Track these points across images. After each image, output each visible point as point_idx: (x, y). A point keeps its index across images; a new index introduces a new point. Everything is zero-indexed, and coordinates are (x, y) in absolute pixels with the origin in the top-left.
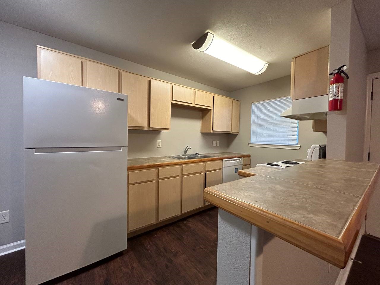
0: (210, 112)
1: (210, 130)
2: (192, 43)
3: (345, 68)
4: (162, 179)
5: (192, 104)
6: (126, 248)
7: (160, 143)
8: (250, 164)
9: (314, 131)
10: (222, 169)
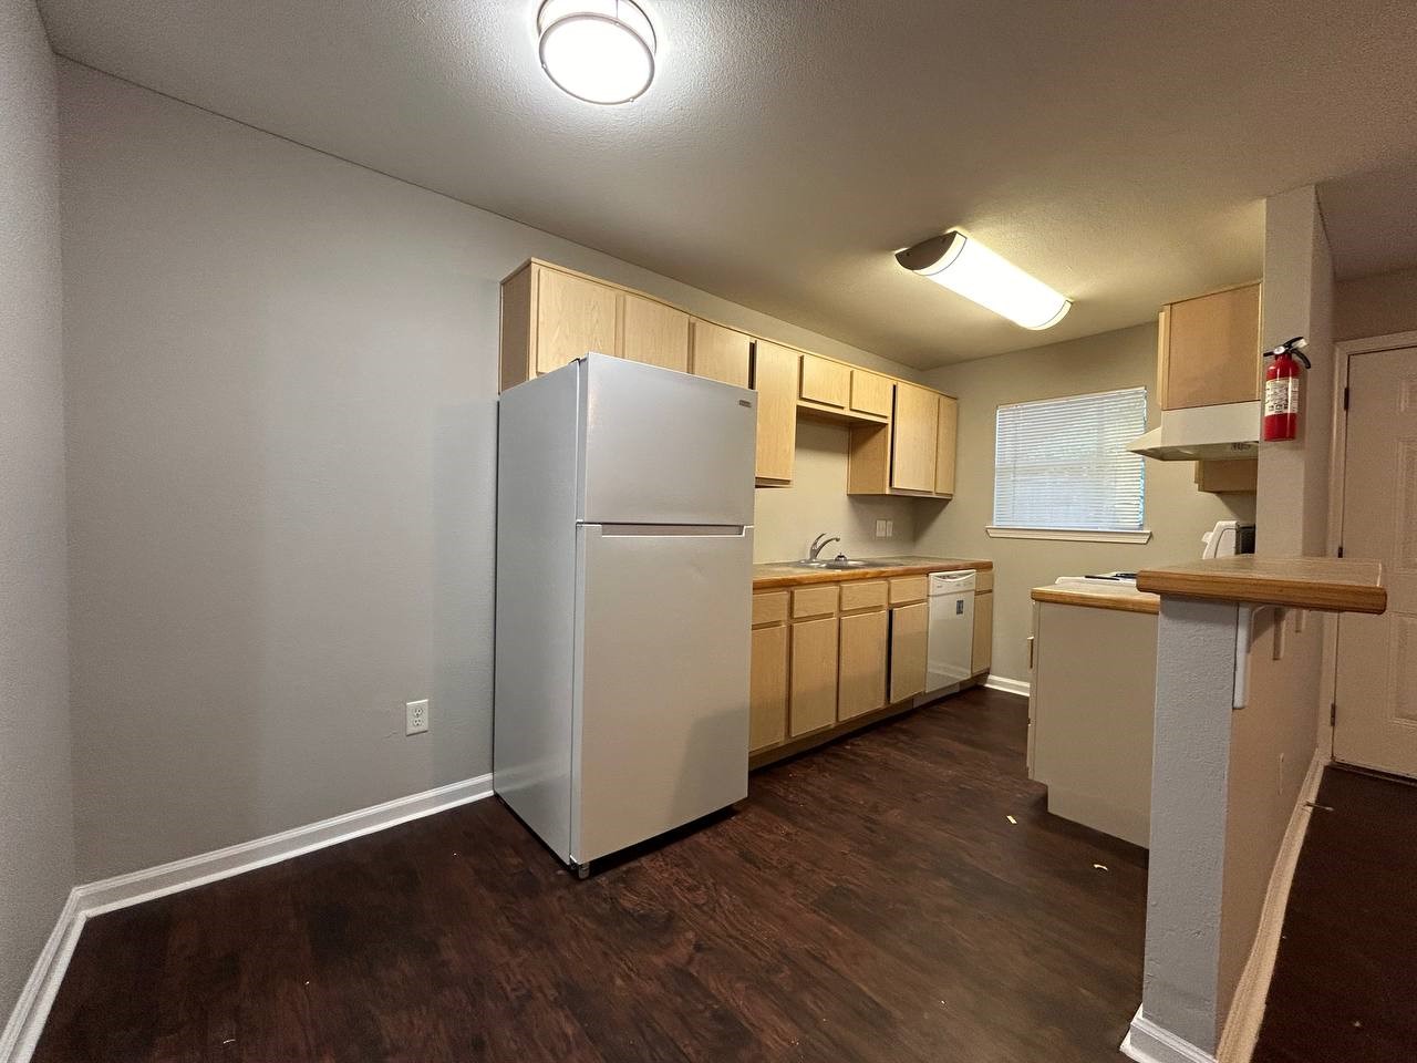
0: (883, 430)
1: (884, 486)
2: (897, 252)
3: (1302, 344)
4: (801, 620)
5: (842, 408)
6: (746, 795)
8: (991, 591)
9: (1199, 490)
10: (927, 601)
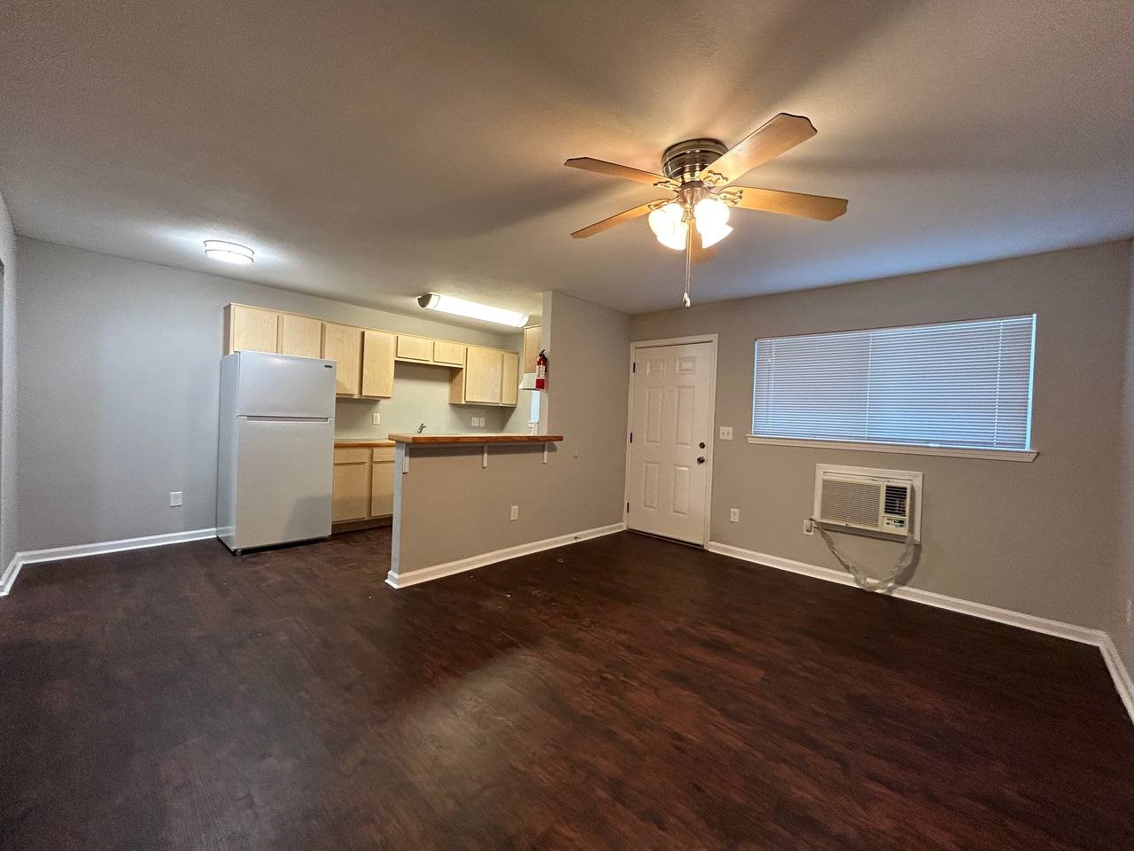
0: (461, 372)
1: (462, 399)
4: (376, 463)
5: (428, 361)
7: (378, 417)
